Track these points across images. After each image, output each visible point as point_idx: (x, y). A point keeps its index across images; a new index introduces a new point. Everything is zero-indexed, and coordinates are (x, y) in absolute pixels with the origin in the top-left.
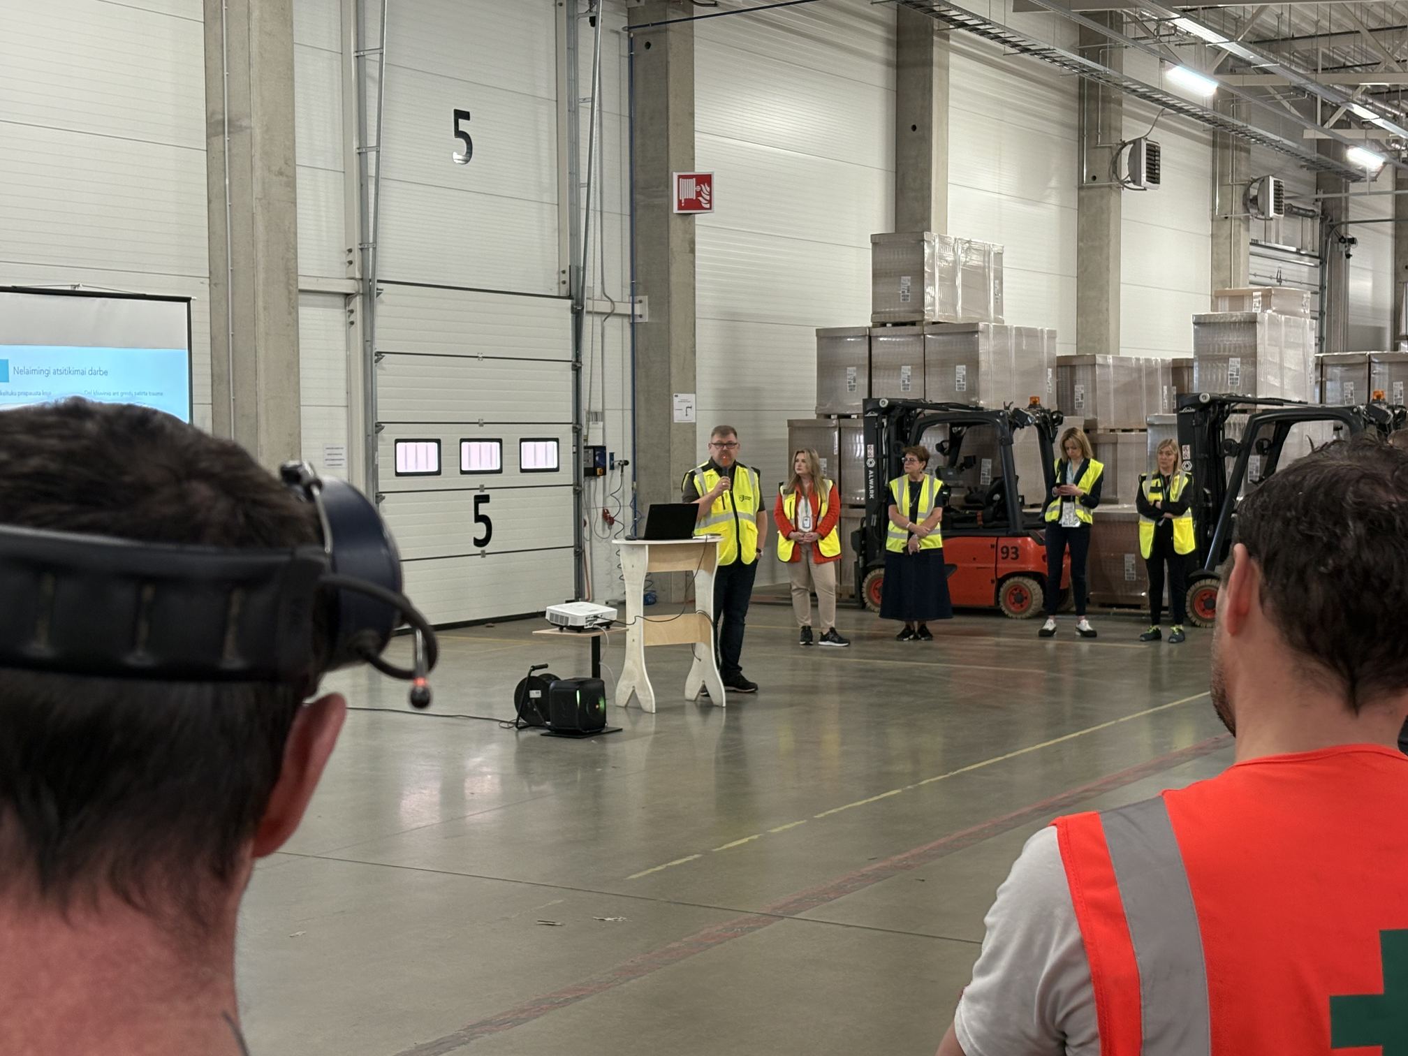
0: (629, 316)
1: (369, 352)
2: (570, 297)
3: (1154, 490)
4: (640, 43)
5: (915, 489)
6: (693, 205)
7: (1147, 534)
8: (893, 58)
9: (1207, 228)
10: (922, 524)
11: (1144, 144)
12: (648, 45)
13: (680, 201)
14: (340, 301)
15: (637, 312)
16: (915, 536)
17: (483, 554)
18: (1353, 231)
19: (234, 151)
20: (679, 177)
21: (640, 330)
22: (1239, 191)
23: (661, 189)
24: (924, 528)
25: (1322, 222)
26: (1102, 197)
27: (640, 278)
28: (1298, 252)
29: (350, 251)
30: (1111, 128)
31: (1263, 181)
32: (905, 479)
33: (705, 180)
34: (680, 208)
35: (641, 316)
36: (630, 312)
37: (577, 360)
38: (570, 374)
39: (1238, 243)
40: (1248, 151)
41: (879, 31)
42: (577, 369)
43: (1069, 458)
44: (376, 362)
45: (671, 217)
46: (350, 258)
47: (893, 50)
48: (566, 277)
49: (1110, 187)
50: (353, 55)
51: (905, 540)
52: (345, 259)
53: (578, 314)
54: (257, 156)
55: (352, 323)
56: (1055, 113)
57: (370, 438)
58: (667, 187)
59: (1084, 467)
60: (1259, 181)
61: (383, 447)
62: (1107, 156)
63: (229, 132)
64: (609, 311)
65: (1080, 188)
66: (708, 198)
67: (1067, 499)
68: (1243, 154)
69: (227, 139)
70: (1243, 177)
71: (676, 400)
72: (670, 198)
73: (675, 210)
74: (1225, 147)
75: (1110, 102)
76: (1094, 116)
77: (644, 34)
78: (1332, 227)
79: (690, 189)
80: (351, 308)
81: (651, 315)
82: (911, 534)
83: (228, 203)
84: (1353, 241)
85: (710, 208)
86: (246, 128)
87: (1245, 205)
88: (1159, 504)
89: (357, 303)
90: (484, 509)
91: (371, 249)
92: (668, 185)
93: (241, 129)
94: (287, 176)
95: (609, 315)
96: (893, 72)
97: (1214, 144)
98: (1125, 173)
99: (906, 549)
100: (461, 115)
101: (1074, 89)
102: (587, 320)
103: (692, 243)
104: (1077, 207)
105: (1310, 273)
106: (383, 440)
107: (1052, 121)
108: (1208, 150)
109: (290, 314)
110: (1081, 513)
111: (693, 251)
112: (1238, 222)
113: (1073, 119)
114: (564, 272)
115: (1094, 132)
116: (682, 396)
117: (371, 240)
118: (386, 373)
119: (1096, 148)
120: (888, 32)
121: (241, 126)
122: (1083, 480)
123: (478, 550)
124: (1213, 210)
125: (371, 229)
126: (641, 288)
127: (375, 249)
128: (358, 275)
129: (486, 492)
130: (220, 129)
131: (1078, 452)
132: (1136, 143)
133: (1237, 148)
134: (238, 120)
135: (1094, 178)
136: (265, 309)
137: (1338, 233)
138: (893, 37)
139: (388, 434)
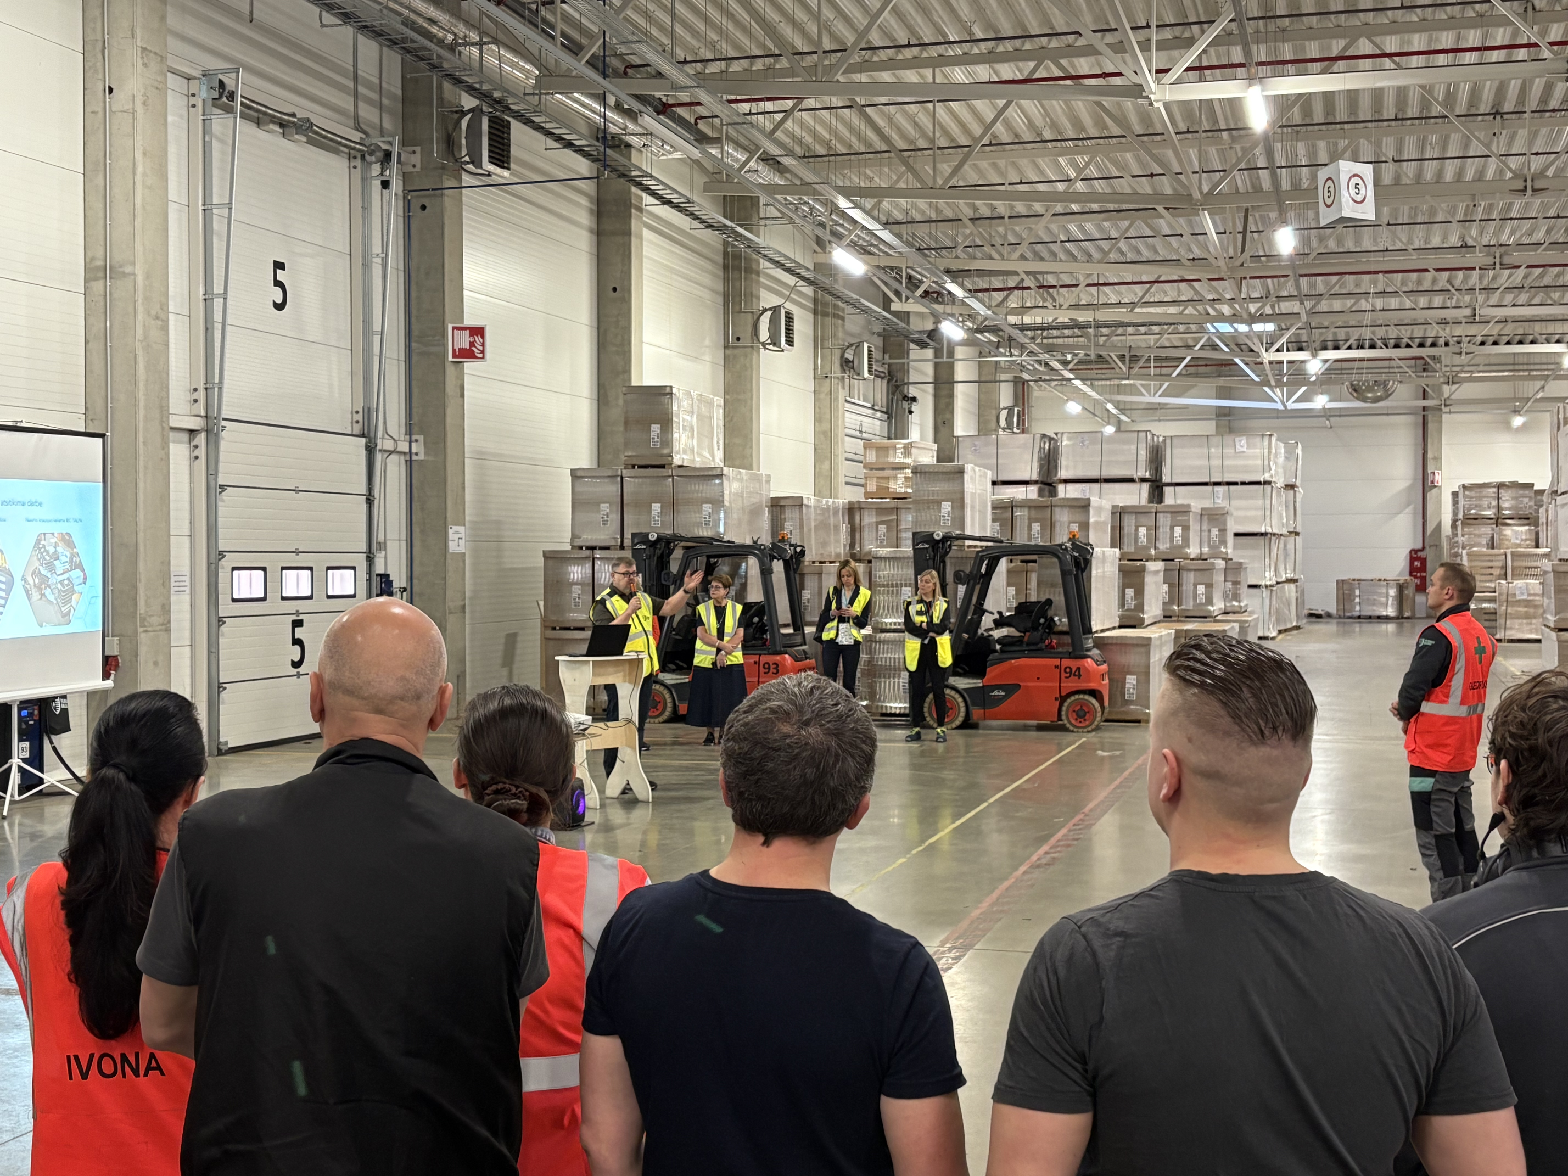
0: (405, 453)
1: (212, 483)
2: (363, 435)
3: (919, 613)
4: (416, 205)
5: (720, 613)
6: (468, 354)
7: (914, 650)
8: (595, 226)
9: (811, 386)
10: (728, 642)
11: (783, 312)
12: (424, 207)
13: (454, 350)
14: (185, 436)
15: (414, 450)
16: (723, 652)
17: (298, 675)
18: (912, 391)
19: (115, 295)
20: (454, 328)
21: (415, 466)
22: (837, 353)
23: (437, 338)
24: (730, 645)
25: (888, 382)
26: (746, 356)
27: (415, 419)
28: (872, 408)
29: (195, 390)
30: (752, 296)
31: (859, 346)
32: (711, 602)
33: (478, 332)
34: (454, 356)
35: (416, 454)
36: (407, 450)
37: (370, 494)
38: (364, 507)
39: (837, 399)
40: (843, 319)
41: (584, 202)
42: (370, 502)
43: (843, 585)
44: (220, 493)
45: (447, 364)
46: (195, 396)
47: (594, 219)
48: (359, 417)
49: (752, 347)
50: (201, 208)
51: (714, 657)
52: (189, 397)
53: (370, 450)
54: (140, 302)
55: (197, 458)
56: (707, 280)
57: (213, 566)
58: (443, 336)
59: (856, 593)
60: (854, 347)
61: (223, 575)
62: (749, 319)
63: (111, 278)
64: (392, 449)
65: (726, 347)
66: (481, 348)
67: (842, 620)
68: (840, 322)
69: (108, 284)
70: (841, 342)
71: (451, 531)
72: (445, 346)
73: (450, 358)
74: (825, 314)
75: (751, 273)
76: (738, 284)
77: (418, 197)
78: (897, 387)
79: (464, 340)
80: (195, 443)
81: (425, 453)
82: (719, 650)
83: (109, 344)
84: (914, 399)
85: (483, 358)
86: (129, 274)
87: (842, 366)
88: (924, 625)
89: (201, 439)
90: (299, 633)
91: (216, 389)
92: (444, 335)
93: (124, 275)
94: (162, 320)
95: (391, 452)
96: (595, 238)
97: (815, 312)
98: (764, 335)
99: (714, 664)
100: (279, 266)
101: (720, 259)
102: (379, 457)
103: (462, 388)
104: (722, 363)
105: (881, 426)
106: (223, 568)
107: (704, 287)
108: (810, 317)
109: (163, 449)
110: (854, 632)
111: (462, 396)
112: (836, 381)
113: (720, 287)
114: (357, 412)
115: (737, 299)
116: (455, 528)
117: (217, 381)
118: (228, 504)
119: (740, 312)
120: (591, 202)
121: (124, 273)
122: (856, 604)
123: (294, 671)
124: (815, 369)
125: (217, 371)
126: (415, 429)
127: (220, 389)
128: (203, 413)
129: (301, 617)
130: (101, 274)
131: (852, 580)
132: (775, 310)
133: (836, 316)
134: (121, 266)
135: (738, 339)
136: (144, 443)
137: (901, 392)
138: (595, 208)
139: (227, 563)
